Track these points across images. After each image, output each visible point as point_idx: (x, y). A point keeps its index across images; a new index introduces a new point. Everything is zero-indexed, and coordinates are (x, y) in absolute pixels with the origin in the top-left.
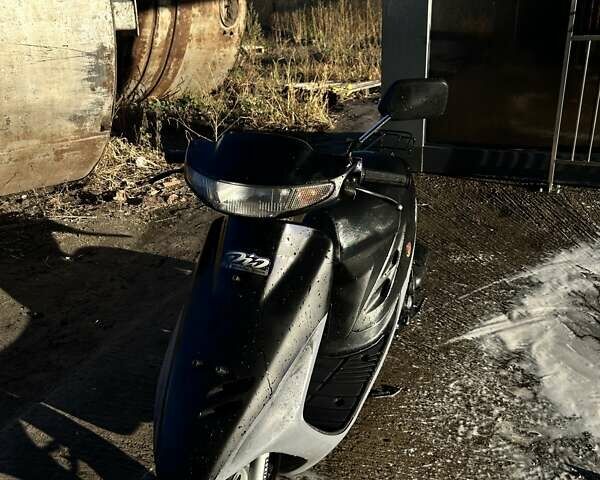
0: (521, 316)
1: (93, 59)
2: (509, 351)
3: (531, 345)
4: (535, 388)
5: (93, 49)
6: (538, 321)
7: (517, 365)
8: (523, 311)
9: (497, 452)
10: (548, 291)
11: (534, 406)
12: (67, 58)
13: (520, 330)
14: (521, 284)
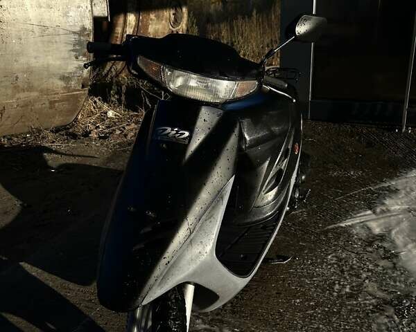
0: (383, 212)
1: (77, 37)
2: (374, 234)
3: (390, 231)
4: (395, 260)
5: (78, 29)
6: (396, 215)
7: (380, 244)
8: (384, 208)
9: (365, 304)
10: (403, 195)
11: (393, 273)
12: (59, 35)
13: (382, 221)
14: (383, 191)
